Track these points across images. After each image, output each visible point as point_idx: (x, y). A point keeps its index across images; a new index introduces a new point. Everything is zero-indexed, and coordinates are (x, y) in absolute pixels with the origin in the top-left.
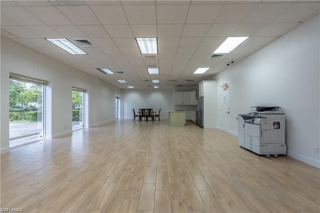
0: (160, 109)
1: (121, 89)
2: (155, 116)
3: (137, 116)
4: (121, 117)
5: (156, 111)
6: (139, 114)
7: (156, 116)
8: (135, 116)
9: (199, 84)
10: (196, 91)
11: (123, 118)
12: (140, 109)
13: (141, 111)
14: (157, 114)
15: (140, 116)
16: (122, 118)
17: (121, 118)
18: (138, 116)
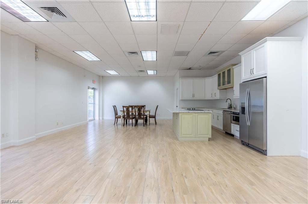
0: (158, 106)
1: (100, 76)
2: (148, 118)
3: (120, 117)
4: (99, 116)
5: (150, 110)
6: (123, 115)
7: (150, 117)
8: (117, 117)
9: (240, 54)
10: (219, 75)
11: (103, 119)
12: (123, 107)
13: (125, 109)
14: (152, 113)
15: (124, 117)
16: (101, 118)
17: (99, 119)
18: (122, 117)
